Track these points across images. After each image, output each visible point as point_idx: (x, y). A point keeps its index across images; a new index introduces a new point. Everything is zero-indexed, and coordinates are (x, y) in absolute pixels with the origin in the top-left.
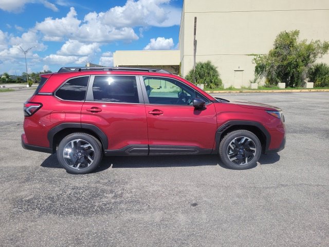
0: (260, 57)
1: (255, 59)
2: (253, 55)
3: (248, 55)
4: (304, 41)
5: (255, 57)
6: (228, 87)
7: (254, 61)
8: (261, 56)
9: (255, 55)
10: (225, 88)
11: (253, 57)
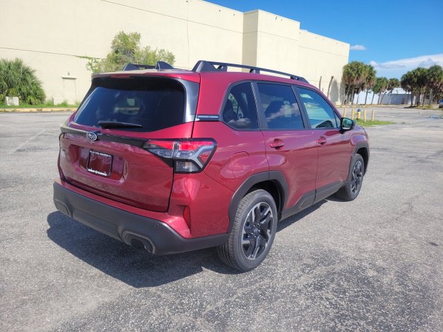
0: (96, 62)
1: (90, 64)
2: (86, 57)
3: (80, 57)
4: (147, 48)
5: (90, 61)
6: (60, 102)
7: (89, 67)
8: (97, 60)
9: (90, 58)
10: (55, 103)
11: (87, 61)
